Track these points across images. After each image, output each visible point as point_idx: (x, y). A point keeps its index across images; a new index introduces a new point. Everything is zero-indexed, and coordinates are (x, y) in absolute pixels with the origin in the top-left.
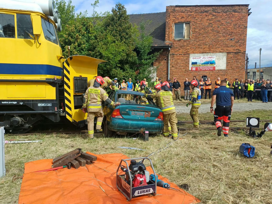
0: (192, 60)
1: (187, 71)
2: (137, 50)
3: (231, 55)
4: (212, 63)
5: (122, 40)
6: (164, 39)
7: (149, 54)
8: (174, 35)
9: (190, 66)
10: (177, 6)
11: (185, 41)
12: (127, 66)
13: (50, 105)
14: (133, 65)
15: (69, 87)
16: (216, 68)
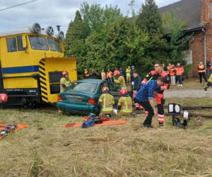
15: (45, 79)
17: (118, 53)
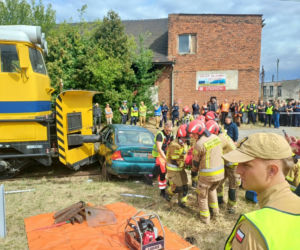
0: (199, 78)
1: (193, 91)
2: (134, 67)
3: (244, 73)
4: (222, 82)
5: (116, 55)
6: (166, 54)
7: (150, 71)
8: (178, 48)
9: (197, 85)
10: (181, 15)
11: (191, 56)
12: (123, 87)
13: (40, 147)
14: (130, 85)
15: (62, 125)
16: (227, 88)
17: (68, 79)
